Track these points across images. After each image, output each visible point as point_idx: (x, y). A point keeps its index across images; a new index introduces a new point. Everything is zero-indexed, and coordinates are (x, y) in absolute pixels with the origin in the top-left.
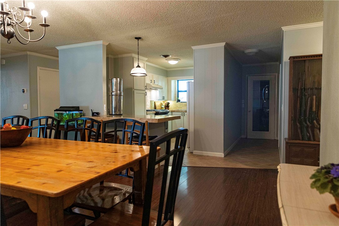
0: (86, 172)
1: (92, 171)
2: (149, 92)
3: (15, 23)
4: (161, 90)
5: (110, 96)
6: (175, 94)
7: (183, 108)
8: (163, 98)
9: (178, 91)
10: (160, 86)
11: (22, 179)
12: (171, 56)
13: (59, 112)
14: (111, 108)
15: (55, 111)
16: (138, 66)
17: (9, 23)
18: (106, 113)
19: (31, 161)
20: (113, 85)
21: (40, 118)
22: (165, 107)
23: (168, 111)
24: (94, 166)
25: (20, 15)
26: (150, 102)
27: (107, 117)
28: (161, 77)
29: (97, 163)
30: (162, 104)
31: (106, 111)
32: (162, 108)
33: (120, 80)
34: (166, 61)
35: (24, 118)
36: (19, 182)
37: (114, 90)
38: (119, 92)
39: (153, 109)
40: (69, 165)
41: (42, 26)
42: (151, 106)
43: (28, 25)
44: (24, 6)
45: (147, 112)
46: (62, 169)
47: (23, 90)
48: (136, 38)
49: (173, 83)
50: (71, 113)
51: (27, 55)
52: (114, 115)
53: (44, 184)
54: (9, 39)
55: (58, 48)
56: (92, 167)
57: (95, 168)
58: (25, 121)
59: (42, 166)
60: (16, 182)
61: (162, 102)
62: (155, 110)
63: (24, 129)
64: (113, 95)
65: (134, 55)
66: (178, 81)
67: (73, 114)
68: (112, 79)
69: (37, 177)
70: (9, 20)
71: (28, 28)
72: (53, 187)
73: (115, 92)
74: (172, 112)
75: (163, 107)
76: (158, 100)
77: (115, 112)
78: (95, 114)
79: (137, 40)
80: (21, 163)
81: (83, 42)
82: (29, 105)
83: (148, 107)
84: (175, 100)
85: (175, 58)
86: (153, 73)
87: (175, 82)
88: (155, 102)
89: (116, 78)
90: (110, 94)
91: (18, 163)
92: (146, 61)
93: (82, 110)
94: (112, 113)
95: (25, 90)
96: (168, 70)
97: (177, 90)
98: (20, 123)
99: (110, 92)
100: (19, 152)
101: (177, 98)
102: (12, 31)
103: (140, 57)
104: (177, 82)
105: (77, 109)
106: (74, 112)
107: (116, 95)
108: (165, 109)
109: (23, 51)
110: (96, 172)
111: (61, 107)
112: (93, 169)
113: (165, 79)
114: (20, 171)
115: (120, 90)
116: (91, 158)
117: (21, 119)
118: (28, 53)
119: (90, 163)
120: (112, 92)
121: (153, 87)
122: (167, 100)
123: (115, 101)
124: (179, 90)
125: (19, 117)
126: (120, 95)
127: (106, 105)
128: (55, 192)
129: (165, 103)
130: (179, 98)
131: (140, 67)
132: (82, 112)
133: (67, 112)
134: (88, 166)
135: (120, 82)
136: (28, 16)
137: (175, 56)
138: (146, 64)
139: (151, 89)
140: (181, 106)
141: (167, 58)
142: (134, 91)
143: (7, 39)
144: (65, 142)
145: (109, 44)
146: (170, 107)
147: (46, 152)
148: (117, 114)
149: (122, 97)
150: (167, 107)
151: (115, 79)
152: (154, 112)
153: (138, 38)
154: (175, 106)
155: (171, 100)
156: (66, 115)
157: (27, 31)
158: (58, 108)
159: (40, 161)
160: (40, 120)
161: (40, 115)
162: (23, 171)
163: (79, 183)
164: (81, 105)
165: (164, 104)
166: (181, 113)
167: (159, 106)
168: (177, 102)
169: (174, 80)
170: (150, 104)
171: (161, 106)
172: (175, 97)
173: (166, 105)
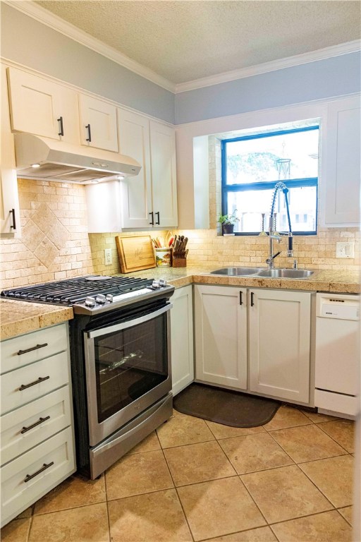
2: (81, 190)
6: (212, 201)
7: (248, 259)
8: (154, 220)
9: (225, 188)
22: (171, 256)
26: (86, 242)
30: (158, 245)
32: (158, 258)
42: (93, 258)
49: (202, 152)
61: (153, 235)
66: (224, 142)
74: (194, 284)
75: (161, 255)
76: (133, 229)
84: (212, 227)
87: (210, 150)
88: (116, 239)
97: (219, 184)
101: (218, 216)
104: (218, 148)
108: (171, 265)
122: (178, 228)
124: (229, 182)
129: (169, 240)
130: (230, 219)
140: (237, 253)
146: (190, 257)
150: (176, 254)
154: (210, 253)
155: (192, 226)
165: (165, 245)
166: (239, 290)
167: (144, 256)
168: (219, 235)
169: (207, 137)
170: (88, 250)
171: (150, 255)
172: (210, 214)
173: (171, 250)
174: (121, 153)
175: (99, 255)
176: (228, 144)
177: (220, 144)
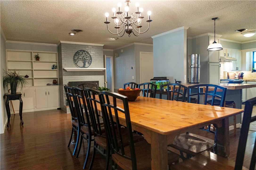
0: (181, 122)
1: (186, 122)
2: (223, 64)
3: (133, 23)
4: (235, 61)
5: (189, 68)
6: (250, 65)
8: (237, 69)
10: (234, 58)
11: (141, 120)
12: (247, 30)
13: (153, 81)
14: (190, 78)
15: (151, 80)
16: (215, 42)
17: (130, 24)
18: (186, 82)
19: (143, 110)
20: (192, 60)
21: (144, 84)
22: (239, 77)
23: (242, 80)
24: (186, 118)
25: (135, 18)
26: (223, 73)
27: (187, 84)
28: (235, 50)
29: (188, 116)
31: (186, 80)
32: (235, 77)
33: (198, 55)
34: (242, 35)
35: (135, 84)
36: (140, 122)
37: (193, 63)
38: (196, 65)
39: (227, 79)
40: (168, 115)
41: (148, 22)
42: (224, 76)
43: (139, 23)
44: (138, 11)
45: (220, 81)
46: (164, 117)
47: (132, 67)
48: (213, 19)
49: (248, 54)
50: (161, 81)
51: (134, 45)
52: (192, 83)
53: (155, 125)
54: (129, 34)
55: (152, 37)
56: (185, 119)
57: (188, 119)
58: (136, 86)
59: (151, 114)
60: (139, 121)
61: (235, 72)
62: (228, 79)
63: (137, 90)
64: (191, 68)
65: (209, 34)
66: (254, 52)
67: (162, 82)
68: (191, 55)
69: (150, 120)
70: (130, 22)
71: (139, 25)
72: (162, 128)
73: (193, 65)
74: (246, 81)
75: (237, 77)
76: (232, 71)
77: (193, 81)
78: (177, 82)
79: (214, 20)
80: (138, 111)
81: (170, 30)
82: (135, 77)
83: (222, 77)
84: (250, 70)
85: (252, 30)
86: (227, 48)
87: (250, 54)
88: (228, 73)
89: (195, 54)
90: (190, 67)
91: (137, 111)
92: (221, 38)
93: (168, 80)
94: (191, 81)
95: (133, 67)
96: (242, 43)
97: (252, 61)
98: (133, 87)
99: (190, 65)
100: (135, 104)
101: (252, 68)
102: (131, 28)
103: (216, 35)
104: (252, 53)
105: (165, 78)
106: (163, 81)
107: (194, 67)
108: (239, 78)
109: (132, 43)
110: (189, 122)
111: (154, 78)
112: (186, 120)
113: (239, 52)
114: (138, 115)
115: (198, 63)
116: (183, 113)
117: (133, 85)
118: (135, 43)
119: (183, 116)
120: (191, 65)
121: (227, 60)
122: (241, 71)
123: (194, 72)
124: (255, 61)
125: (132, 83)
126: (198, 68)
127: (186, 75)
128: (164, 131)
129: (239, 73)
131: (216, 43)
132: (168, 81)
133: (158, 81)
134: (182, 118)
135: (197, 57)
136: (140, 17)
137: (252, 29)
138: (221, 41)
139: (224, 61)
141: (243, 32)
142: (209, 64)
143: (128, 34)
144: (160, 101)
145: (189, 28)
146: (244, 77)
147: (151, 106)
148: (195, 82)
149: (199, 69)
151: (193, 55)
152: (228, 81)
153: (214, 19)
154: (249, 76)
155: (245, 70)
156: (158, 83)
157: (138, 27)
158: (152, 78)
159: (149, 111)
160: (144, 85)
161: (141, 83)
162: (140, 116)
163: (179, 128)
164: (168, 76)
165: (237, 75)
167: (233, 76)
168: (252, 72)
169: (249, 52)
170: (223, 75)
171: (234, 76)
172: (250, 68)
173: (239, 76)
174: (232, 57)
175: (225, 76)
176: (255, 52)
177: (253, 52)
